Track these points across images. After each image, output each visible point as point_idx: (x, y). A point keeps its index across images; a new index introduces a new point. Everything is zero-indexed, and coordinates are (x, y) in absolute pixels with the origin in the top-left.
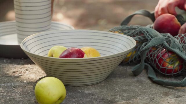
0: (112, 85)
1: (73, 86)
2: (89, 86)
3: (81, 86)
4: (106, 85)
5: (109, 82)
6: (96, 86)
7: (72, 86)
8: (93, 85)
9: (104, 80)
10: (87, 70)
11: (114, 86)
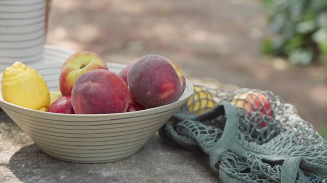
0: (150, 163)
1: (81, 163)
2: (108, 164)
3: (95, 163)
4: (139, 162)
5: (144, 156)
6: (121, 163)
7: (79, 163)
8: (116, 161)
9: (136, 153)
10: (106, 135)
11: (153, 163)
